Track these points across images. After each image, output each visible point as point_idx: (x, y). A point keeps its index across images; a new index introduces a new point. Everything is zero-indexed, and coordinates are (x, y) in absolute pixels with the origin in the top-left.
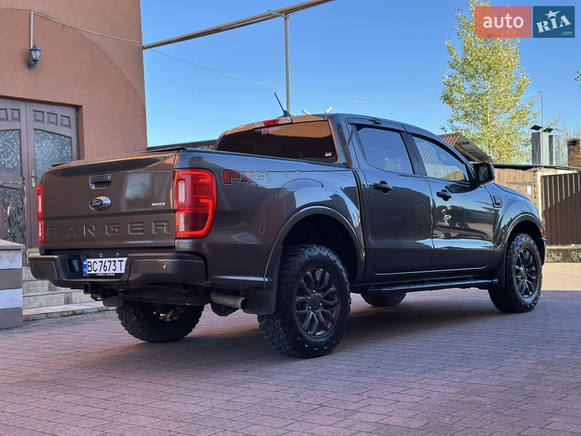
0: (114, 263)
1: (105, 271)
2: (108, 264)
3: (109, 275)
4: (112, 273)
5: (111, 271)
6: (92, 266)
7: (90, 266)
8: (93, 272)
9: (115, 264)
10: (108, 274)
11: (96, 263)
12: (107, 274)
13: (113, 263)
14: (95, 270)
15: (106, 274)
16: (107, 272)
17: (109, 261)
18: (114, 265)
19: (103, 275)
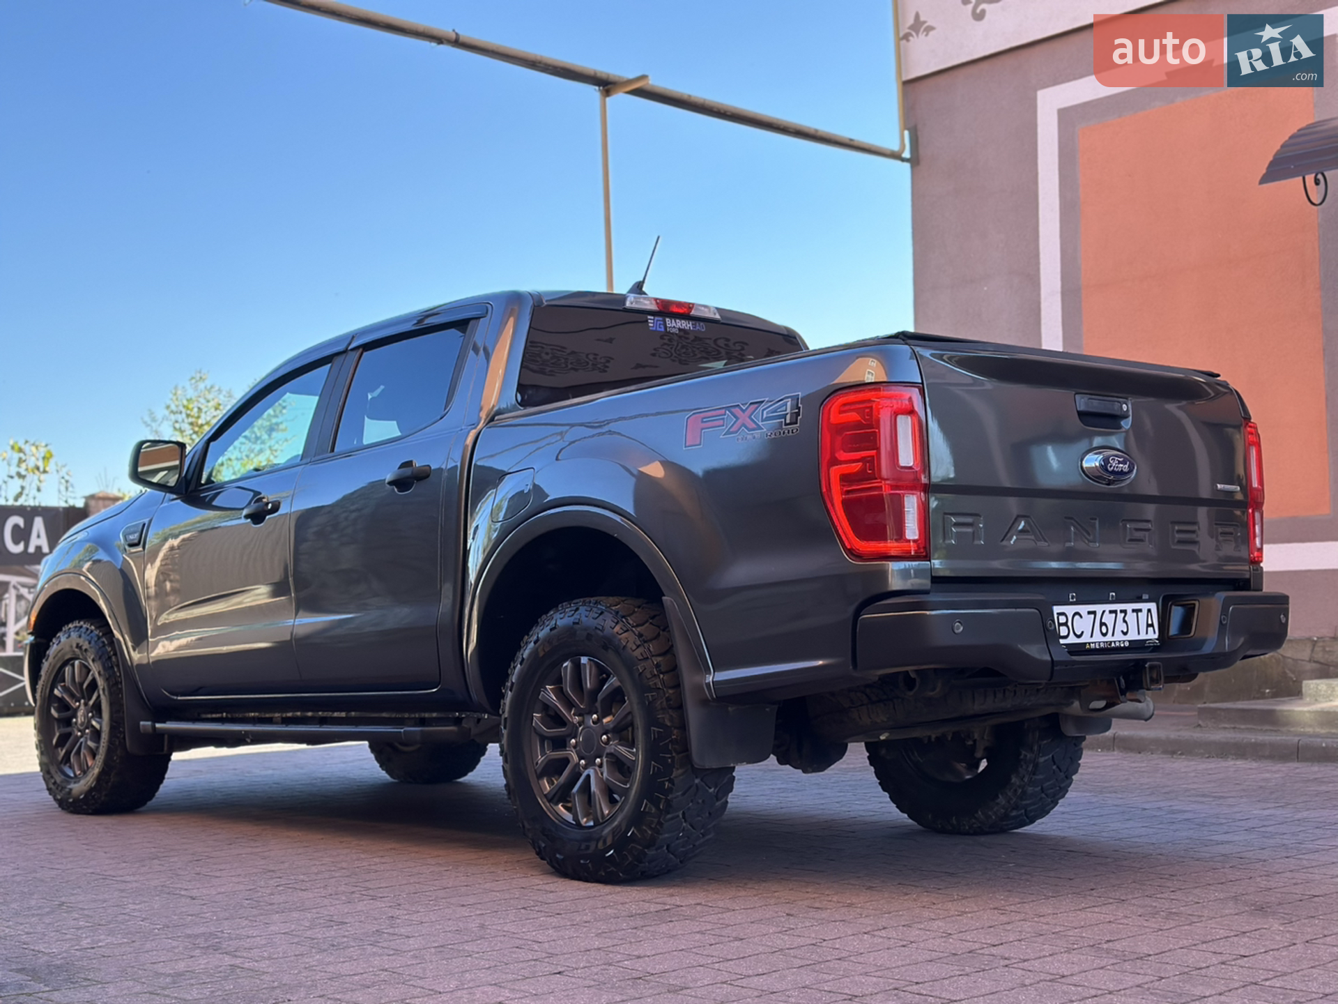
0: (1123, 615)
1: (1104, 635)
2: (1109, 619)
3: (1117, 644)
4: (1124, 641)
5: (1119, 637)
6: (1070, 624)
7: (1066, 624)
8: (1072, 640)
9: (1126, 619)
10: (1115, 642)
11: (1081, 617)
12: (1111, 642)
13: (1121, 616)
14: (1079, 633)
15: (1110, 644)
16: (1109, 638)
17: (1111, 612)
18: (1125, 621)
19: (1102, 645)
